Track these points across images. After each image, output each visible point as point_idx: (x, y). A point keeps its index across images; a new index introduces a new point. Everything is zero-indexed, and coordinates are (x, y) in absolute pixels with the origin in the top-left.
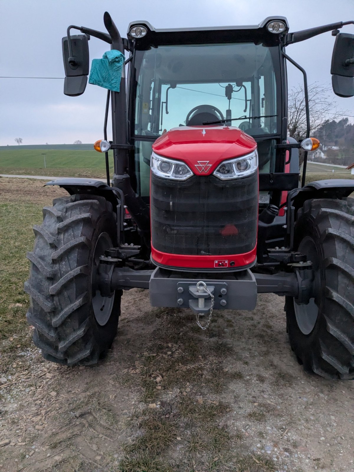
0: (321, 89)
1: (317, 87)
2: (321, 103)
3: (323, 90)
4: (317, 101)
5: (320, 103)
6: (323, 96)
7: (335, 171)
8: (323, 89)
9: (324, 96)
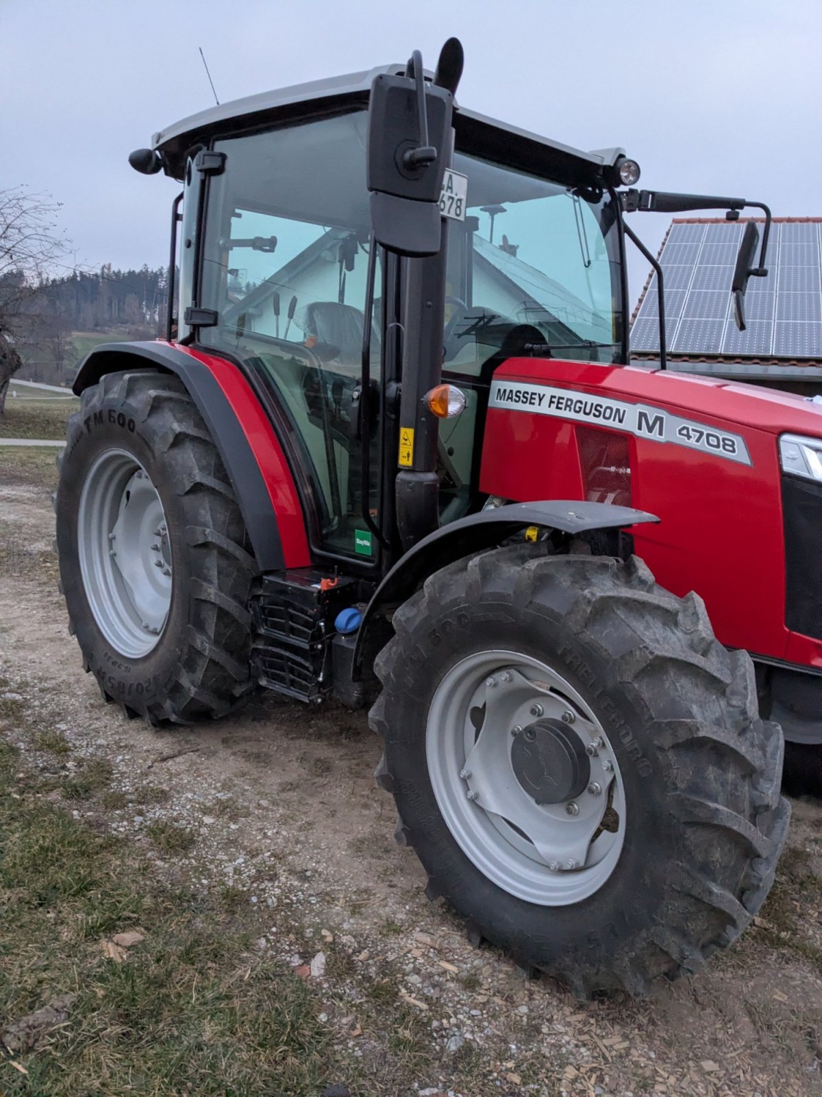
0: (32, 204)
1: (24, 198)
2: (37, 237)
3: (36, 208)
4: (27, 232)
5: (34, 236)
6: (38, 222)
7: (20, 394)
8: (38, 204)
9: (42, 224)
